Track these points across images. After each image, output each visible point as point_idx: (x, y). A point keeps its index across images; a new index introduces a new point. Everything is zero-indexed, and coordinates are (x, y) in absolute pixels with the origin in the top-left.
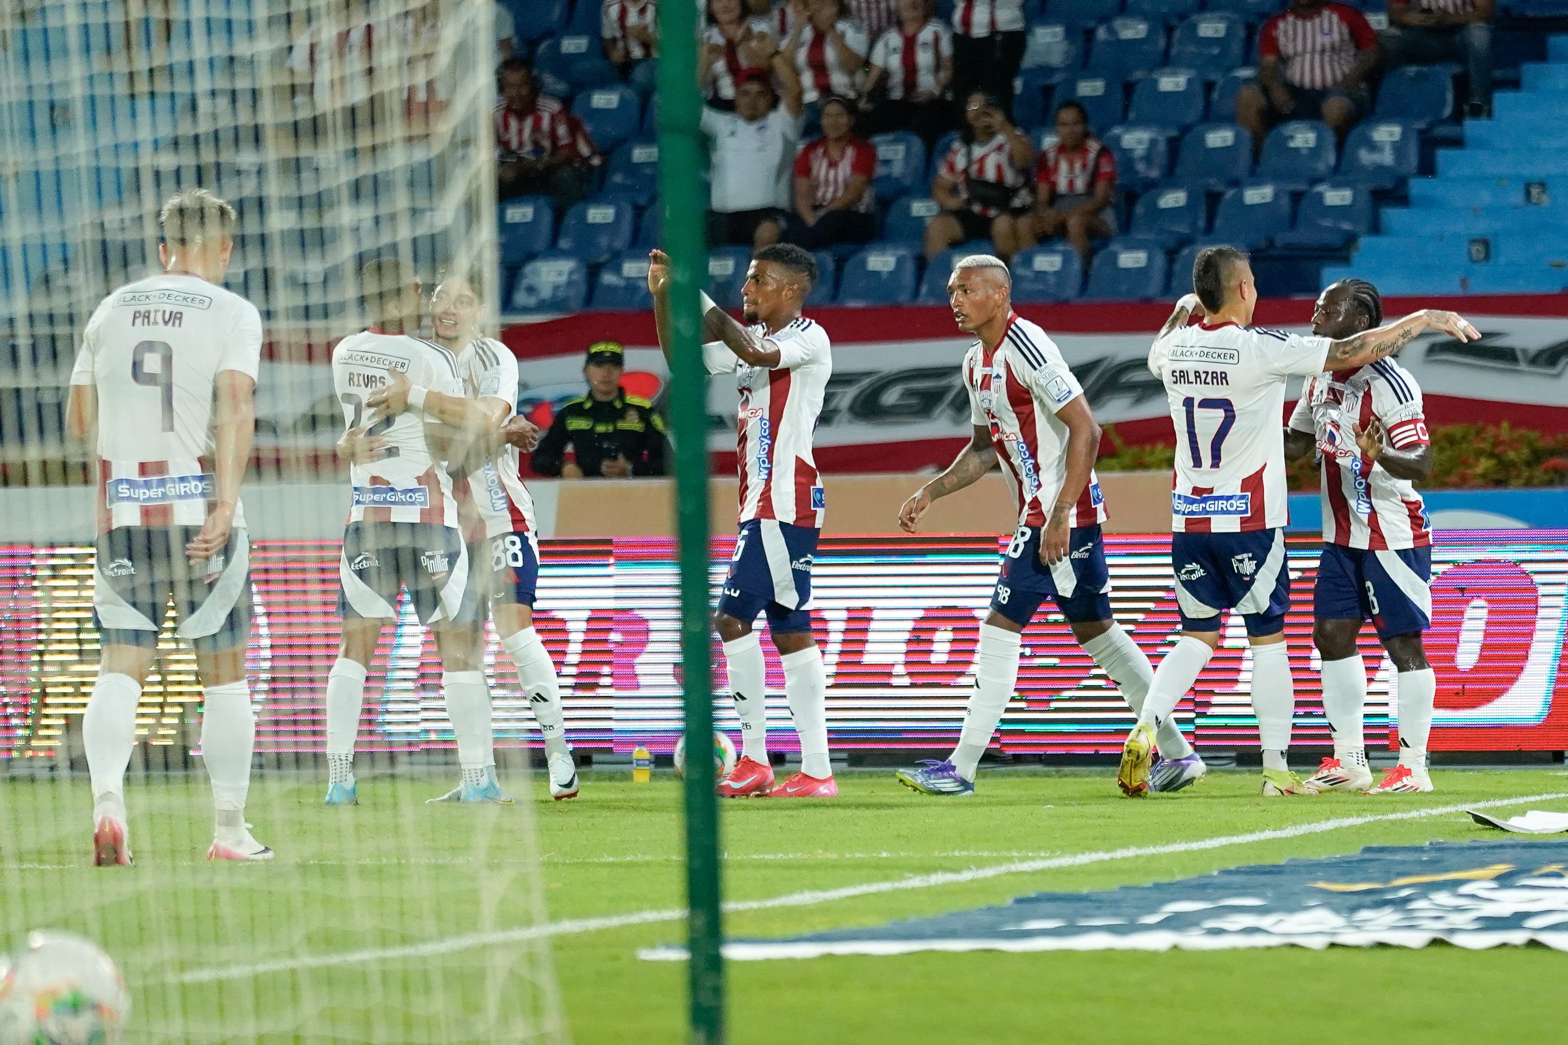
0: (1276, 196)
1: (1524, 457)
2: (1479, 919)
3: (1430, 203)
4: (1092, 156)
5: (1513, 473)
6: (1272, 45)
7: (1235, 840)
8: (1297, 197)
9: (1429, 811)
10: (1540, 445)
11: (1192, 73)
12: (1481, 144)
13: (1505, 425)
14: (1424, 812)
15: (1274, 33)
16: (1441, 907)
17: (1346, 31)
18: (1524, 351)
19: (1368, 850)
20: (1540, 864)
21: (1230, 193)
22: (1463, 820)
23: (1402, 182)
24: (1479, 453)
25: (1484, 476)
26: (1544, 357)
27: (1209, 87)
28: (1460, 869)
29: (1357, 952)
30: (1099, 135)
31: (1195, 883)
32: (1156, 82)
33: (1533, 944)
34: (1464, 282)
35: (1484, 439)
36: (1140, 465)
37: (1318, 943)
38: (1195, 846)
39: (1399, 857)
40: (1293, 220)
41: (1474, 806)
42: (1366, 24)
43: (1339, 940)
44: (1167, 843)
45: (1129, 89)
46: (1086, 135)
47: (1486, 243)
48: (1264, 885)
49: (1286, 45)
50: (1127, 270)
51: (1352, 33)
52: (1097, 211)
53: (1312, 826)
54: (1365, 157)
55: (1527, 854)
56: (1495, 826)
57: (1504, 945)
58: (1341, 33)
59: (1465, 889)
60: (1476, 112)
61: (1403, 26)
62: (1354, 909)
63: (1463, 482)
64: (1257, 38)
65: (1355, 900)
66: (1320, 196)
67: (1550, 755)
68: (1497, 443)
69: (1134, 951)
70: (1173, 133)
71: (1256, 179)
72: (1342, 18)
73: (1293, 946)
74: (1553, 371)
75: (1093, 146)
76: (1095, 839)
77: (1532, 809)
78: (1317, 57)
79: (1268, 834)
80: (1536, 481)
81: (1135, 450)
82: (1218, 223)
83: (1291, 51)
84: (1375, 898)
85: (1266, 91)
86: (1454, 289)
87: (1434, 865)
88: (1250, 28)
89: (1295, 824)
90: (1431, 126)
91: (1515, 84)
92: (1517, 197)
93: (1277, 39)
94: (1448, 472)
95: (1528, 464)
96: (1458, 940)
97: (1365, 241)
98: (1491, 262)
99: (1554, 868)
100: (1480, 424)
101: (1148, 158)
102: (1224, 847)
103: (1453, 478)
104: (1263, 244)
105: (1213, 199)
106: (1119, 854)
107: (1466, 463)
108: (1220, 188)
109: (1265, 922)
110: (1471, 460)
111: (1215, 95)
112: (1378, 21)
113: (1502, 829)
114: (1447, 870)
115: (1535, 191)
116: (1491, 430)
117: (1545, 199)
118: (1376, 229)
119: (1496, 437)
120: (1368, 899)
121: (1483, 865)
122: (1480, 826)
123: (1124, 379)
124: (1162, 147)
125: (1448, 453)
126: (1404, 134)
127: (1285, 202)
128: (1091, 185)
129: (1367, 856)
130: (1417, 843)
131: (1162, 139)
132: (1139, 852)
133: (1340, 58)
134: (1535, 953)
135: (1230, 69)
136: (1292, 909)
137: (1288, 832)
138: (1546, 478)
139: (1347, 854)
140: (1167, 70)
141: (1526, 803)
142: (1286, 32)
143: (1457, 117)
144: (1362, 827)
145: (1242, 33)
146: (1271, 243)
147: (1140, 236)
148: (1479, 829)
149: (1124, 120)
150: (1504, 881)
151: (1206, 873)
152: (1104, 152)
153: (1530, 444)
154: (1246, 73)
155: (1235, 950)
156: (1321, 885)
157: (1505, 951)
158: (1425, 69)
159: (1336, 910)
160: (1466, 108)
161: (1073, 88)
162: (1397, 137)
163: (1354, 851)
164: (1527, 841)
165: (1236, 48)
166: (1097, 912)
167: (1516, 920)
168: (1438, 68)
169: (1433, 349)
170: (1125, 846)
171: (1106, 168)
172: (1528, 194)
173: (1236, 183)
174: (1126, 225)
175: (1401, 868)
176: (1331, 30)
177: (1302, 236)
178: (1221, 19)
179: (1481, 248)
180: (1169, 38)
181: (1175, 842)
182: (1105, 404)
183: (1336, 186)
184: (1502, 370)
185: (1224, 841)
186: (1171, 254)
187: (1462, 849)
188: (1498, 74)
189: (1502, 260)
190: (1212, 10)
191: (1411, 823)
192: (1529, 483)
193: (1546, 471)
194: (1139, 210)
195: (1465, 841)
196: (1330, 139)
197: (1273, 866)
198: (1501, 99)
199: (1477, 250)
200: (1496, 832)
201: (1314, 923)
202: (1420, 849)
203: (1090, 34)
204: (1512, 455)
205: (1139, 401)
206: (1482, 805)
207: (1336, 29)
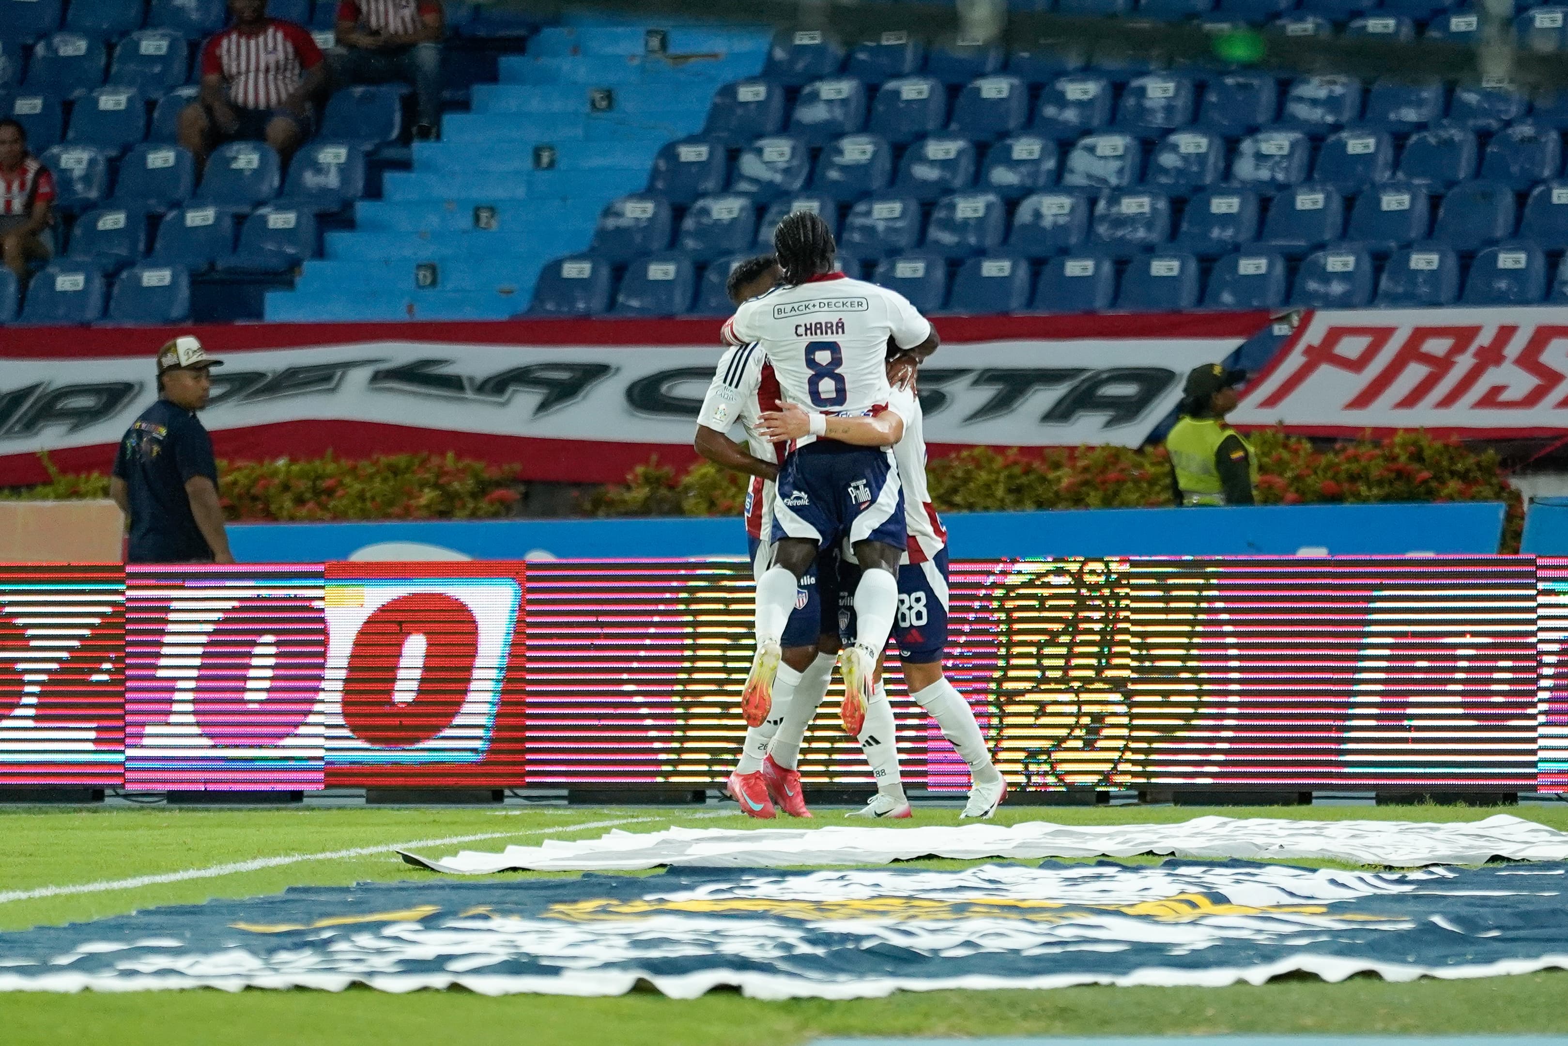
0: (218, 218)
1: (469, 488)
2: (401, 962)
3: (377, 227)
4: (30, 176)
5: (458, 503)
6: (216, 65)
7: (158, 879)
8: (239, 220)
9: (359, 850)
10: (486, 476)
11: (132, 91)
12: (428, 166)
13: (450, 455)
14: (353, 852)
15: (218, 52)
16: (364, 949)
17: (290, 49)
18: (471, 379)
19: (292, 890)
20: (467, 905)
21: (171, 215)
22: (393, 860)
23: (348, 205)
24: (423, 485)
25: (428, 506)
26: (491, 384)
27: (150, 105)
28: (384, 909)
29: (273, 995)
30: (38, 154)
31: (113, 923)
32: (96, 102)
33: (455, 987)
34: (410, 309)
35: (428, 470)
36: (75, 493)
37: (234, 985)
38: (116, 885)
39: (323, 898)
40: (236, 243)
41: (406, 846)
42: (312, 42)
43: (257, 982)
44: (88, 882)
45: (68, 107)
46: (25, 154)
47: (433, 269)
48: (183, 926)
49: (230, 65)
50: (64, 293)
51: (297, 52)
52: (34, 233)
53: (238, 865)
54: (310, 179)
55: (454, 895)
56: (425, 867)
57: (425, 989)
58: (286, 52)
59: (388, 931)
60: (424, 135)
61: (352, 47)
62: (272, 951)
63: (406, 513)
64: (200, 57)
65: (274, 941)
66: (264, 219)
67: (490, 794)
68: (442, 472)
69: (44, 993)
70: (113, 153)
71: (197, 200)
72: (286, 36)
73: (207, 988)
74: (501, 400)
75: (32, 166)
76: (13, 877)
77: (464, 849)
78: (261, 76)
79: (192, 874)
80: (480, 513)
81: (71, 477)
82: (158, 246)
83: (234, 70)
84: (296, 939)
85: (209, 110)
86: (400, 315)
87: (359, 907)
88: (193, 47)
89: (221, 863)
90: (378, 148)
91: (464, 106)
92: (465, 222)
93: (220, 58)
94: (391, 503)
95: (474, 495)
96: (378, 983)
97: (309, 266)
98: (439, 288)
99: (481, 910)
100: (425, 454)
101: (87, 179)
102: (146, 887)
103: (396, 510)
104: (204, 267)
105: (154, 222)
106: (38, 893)
107: (410, 495)
108: (161, 210)
109: (182, 963)
110: (416, 489)
111: (156, 115)
112: (324, 40)
113: (432, 869)
114: (371, 911)
115: (484, 215)
116: (435, 460)
117: (494, 224)
118: (320, 253)
119: (440, 467)
120: (288, 941)
121: (408, 906)
122: (410, 866)
123: (59, 406)
124: (101, 167)
125: (392, 483)
126: (349, 156)
127: (227, 223)
128: (29, 206)
129: (292, 896)
130: (344, 884)
131: (101, 159)
132: (58, 891)
133: (285, 77)
134: (458, 998)
135: (173, 88)
136: (206, 951)
137: (213, 871)
138: (492, 509)
139: (271, 894)
140: (108, 88)
141: (459, 843)
142: (229, 51)
143: (405, 139)
144: (289, 866)
145: (184, 51)
146: (212, 266)
147: (79, 259)
148: (409, 870)
149: (63, 140)
150: (429, 923)
151: (126, 913)
152: (42, 171)
153: (476, 476)
154: (188, 92)
155: (148, 992)
156: (242, 926)
157: (425, 995)
158: (373, 89)
159: (253, 951)
160: (414, 130)
161: (12, 106)
162: (343, 159)
163: (278, 892)
164: (455, 881)
165: (178, 67)
166: (8, 953)
167: (439, 963)
168: (384, 89)
169: (377, 377)
170: (45, 885)
171: (44, 189)
172: (477, 219)
173: (178, 205)
174: (64, 246)
175: (323, 909)
176: (275, 48)
177: (243, 260)
178: (163, 36)
179: (428, 274)
180: (110, 55)
181: (96, 880)
182: (40, 430)
183: (280, 208)
184: (446, 398)
185: (147, 880)
186: (110, 277)
187: (389, 890)
188: (447, 94)
189: (449, 286)
190: (155, 26)
191: (340, 863)
192: (474, 515)
193: (492, 503)
194: (78, 231)
195: (394, 882)
196: (274, 159)
197: (194, 906)
198: (451, 121)
199: (424, 276)
200: (427, 873)
201: (230, 965)
202: (347, 890)
203: (28, 51)
204: (456, 485)
205: (74, 429)
206: (414, 844)
207: (280, 47)
